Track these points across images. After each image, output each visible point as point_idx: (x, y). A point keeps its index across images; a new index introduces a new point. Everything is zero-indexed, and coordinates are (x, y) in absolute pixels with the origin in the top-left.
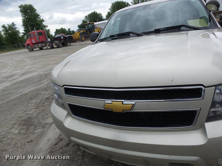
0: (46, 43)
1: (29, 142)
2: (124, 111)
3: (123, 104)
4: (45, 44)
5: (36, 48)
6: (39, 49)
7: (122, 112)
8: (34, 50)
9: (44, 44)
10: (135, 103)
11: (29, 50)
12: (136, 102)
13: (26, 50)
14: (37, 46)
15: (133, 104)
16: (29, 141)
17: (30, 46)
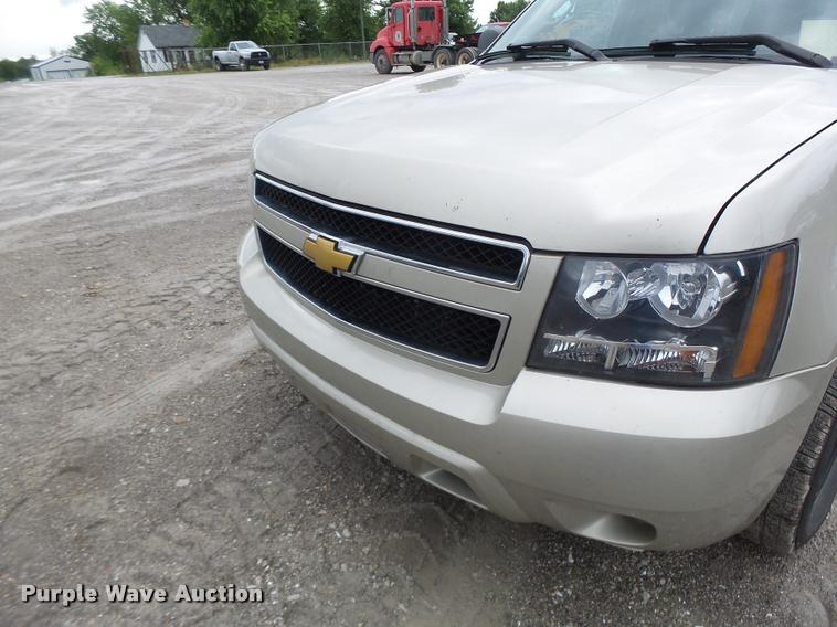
0: (434, 53)
1: (215, 323)
2: (338, 272)
3: (336, 248)
4: (433, 56)
5: (400, 63)
6: (409, 69)
7: (331, 271)
8: (394, 70)
9: (427, 55)
10: (363, 256)
11: (378, 69)
12: (366, 253)
13: (370, 67)
14: (406, 59)
15: (356, 257)
16: (218, 321)
17: (385, 54)
